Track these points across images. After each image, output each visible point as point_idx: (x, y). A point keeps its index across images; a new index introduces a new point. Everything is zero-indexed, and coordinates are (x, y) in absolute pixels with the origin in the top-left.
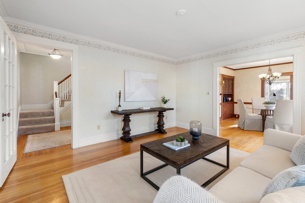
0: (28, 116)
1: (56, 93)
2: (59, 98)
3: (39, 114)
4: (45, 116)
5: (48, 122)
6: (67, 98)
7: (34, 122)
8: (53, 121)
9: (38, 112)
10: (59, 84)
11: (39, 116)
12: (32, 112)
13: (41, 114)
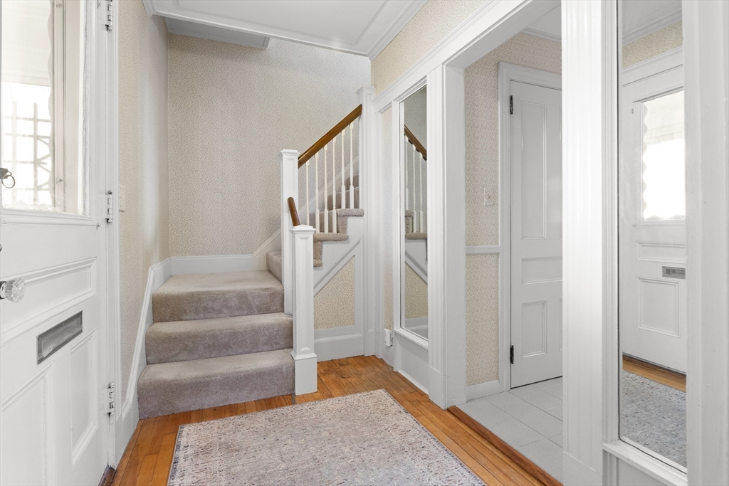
0: (185, 312)
1: (291, 201)
2: (311, 228)
3: (226, 300)
4: (251, 311)
5: (265, 344)
6: (330, 230)
7: (209, 346)
8: (286, 338)
9: (223, 293)
10: (301, 163)
11: (226, 311)
12: (199, 294)
13: (234, 302)
